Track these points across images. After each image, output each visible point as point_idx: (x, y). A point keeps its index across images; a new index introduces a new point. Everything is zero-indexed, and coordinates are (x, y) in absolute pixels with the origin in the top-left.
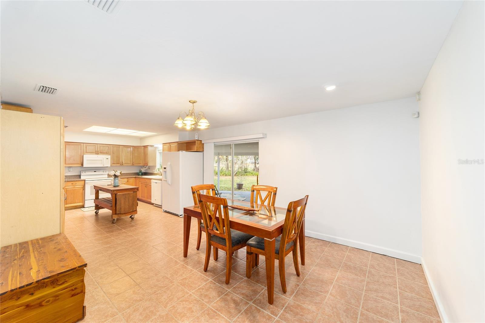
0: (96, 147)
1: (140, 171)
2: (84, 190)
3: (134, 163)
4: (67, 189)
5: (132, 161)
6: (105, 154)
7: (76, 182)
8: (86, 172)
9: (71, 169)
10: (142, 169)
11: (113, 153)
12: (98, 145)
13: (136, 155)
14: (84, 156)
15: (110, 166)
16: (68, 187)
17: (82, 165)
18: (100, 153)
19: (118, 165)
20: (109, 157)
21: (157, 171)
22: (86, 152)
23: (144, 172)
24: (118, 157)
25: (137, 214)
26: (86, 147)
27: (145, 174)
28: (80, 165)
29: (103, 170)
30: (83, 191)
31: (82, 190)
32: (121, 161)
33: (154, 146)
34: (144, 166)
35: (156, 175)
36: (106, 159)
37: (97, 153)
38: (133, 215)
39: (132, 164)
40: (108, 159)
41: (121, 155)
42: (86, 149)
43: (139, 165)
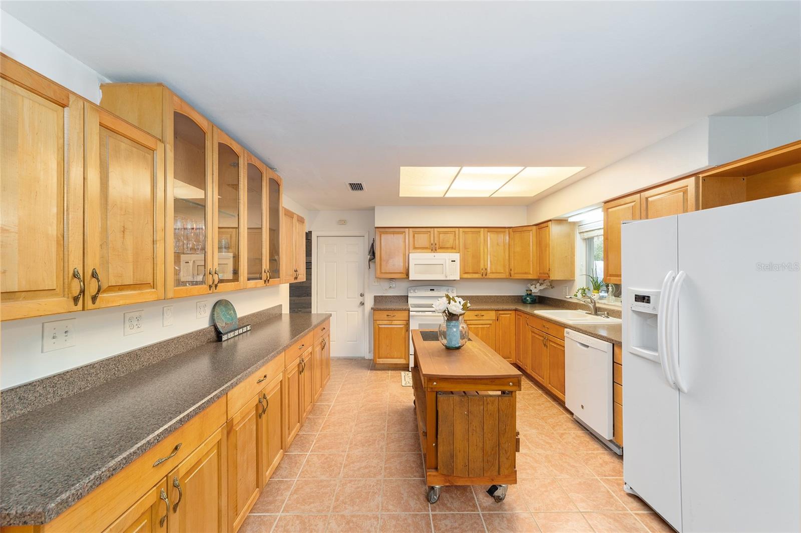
0: (432, 235)
1: (529, 293)
2: (407, 331)
3: (512, 272)
4: (380, 326)
5: (507, 267)
6: (450, 250)
7: (395, 313)
8: (416, 291)
9: (393, 284)
10: (532, 288)
11: (465, 248)
12: (435, 229)
13: (518, 249)
14: (412, 256)
15: (459, 279)
16: (381, 322)
17: (408, 275)
18: (439, 248)
19: (476, 276)
20: (456, 256)
21: (579, 295)
22: (415, 248)
23: (539, 294)
24: (476, 257)
25: (515, 485)
26: (414, 236)
27: (542, 301)
28: (404, 276)
29: (447, 288)
30: (407, 333)
31: (404, 331)
32: (482, 266)
33: (570, 220)
34: (537, 280)
35: (576, 309)
36: (452, 261)
37: (434, 248)
38: (501, 486)
39: (508, 274)
40: (455, 261)
41: (482, 251)
42: (414, 241)
43: (525, 278)
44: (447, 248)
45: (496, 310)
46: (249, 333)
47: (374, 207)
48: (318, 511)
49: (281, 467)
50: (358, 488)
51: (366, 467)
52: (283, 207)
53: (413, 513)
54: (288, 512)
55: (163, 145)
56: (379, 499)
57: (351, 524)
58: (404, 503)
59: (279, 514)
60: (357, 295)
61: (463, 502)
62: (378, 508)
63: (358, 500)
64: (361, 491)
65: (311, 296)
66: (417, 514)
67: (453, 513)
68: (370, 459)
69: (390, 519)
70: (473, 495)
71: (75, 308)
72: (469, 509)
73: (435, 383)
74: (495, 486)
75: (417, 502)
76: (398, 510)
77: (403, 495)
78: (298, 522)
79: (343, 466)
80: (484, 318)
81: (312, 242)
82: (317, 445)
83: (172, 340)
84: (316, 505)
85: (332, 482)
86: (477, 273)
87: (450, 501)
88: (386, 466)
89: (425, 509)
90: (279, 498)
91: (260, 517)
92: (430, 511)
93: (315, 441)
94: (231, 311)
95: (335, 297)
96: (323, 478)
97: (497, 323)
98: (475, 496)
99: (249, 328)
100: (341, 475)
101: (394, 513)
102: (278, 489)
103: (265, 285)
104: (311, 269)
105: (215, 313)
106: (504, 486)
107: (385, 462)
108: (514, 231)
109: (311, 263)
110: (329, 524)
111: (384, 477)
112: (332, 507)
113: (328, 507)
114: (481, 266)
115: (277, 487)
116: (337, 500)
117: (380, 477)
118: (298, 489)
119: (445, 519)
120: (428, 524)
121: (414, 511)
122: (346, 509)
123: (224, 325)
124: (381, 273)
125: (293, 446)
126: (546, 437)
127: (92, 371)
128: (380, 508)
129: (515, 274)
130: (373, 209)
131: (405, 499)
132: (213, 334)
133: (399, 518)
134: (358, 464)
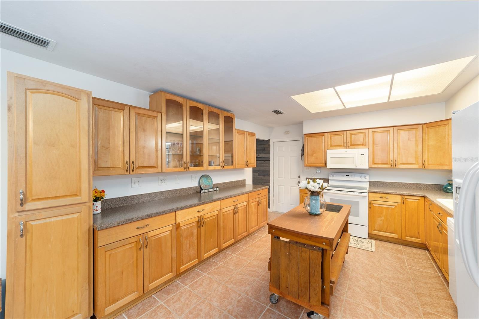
0: (345, 136)
1: (450, 182)
3: (426, 163)
5: (420, 157)
6: (360, 147)
8: (335, 176)
11: (374, 144)
13: (432, 142)
14: (328, 152)
15: (368, 168)
17: (326, 164)
18: (351, 146)
19: (386, 166)
20: (366, 151)
22: (331, 146)
24: (386, 151)
26: (331, 138)
28: (324, 165)
29: (361, 175)
36: (361, 155)
37: (347, 145)
38: (317, 314)
39: (421, 164)
40: (364, 155)
41: (391, 146)
42: (331, 142)
43: (441, 168)
44: (358, 145)
45: (401, 195)
46: (218, 191)
47: (303, 121)
48: (219, 280)
49: (219, 257)
50: (243, 278)
51: (254, 271)
52: (236, 129)
53: (258, 302)
54: (208, 275)
55: (161, 114)
56: (248, 288)
57: (227, 292)
58: (258, 296)
59: (205, 274)
60: (297, 177)
61: (291, 312)
62: (244, 291)
63: (238, 284)
64: (243, 280)
65: (270, 176)
66: (260, 304)
67: (280, 314)
68: (259, 268)
69: (245, 299)
70: (302, 312)
71: (127, 173)
72: (292, 317)
73: (274, 230)
74: (313, 312)
75: (266, 299)
76: (252, 297)
77: (261, 292)
78: (209, 280)
79: (244, 266)
80: (388, 200)
81: (271, 145)
82: (240, 253)
83: (178, 190)
84: (220, 277)
85: (234, 271)
86: (387, 164)
87: (284, 307)
88: (264, 275)
89: (266, 304)
90: (209, 268)
91: (199, 272)
92: (269, 306)
93: (241, 251)
94: (209, 180)
95: (284, 177)
96: (232, 268)
97: (403, 206)
98: (303, 313)
99: (218, 189)
100: (240, 270)
101: (249, 297)
102: (212, 265)
103: (221, 169)
104: (270, 161)
105: (201, 180)
106: (320, 315)
107: (265, 273)
108: (428, 126)
109: (270, 157)
110: (219, 287)
111: (259, 280)
112: (225, 281)
113: (224, 280)
114: (391, 158)
115: (212, 264)
116: (230, 279)
117: (256, 278)
118: (219, 268)
119: (273, 314)
120: (262, 312)
121: (259, 302)
122: (230, 285)
123: (205, 186)
124: (308, 163)
125: (230, 250)
126: (406, 308)
127: (146, 196)
128: (245, 292)
129: (429, 164)
130: (302, 123)
131: (260, 294)
132: (199, 189)
133: (250, 301)
134: (252, 268)
